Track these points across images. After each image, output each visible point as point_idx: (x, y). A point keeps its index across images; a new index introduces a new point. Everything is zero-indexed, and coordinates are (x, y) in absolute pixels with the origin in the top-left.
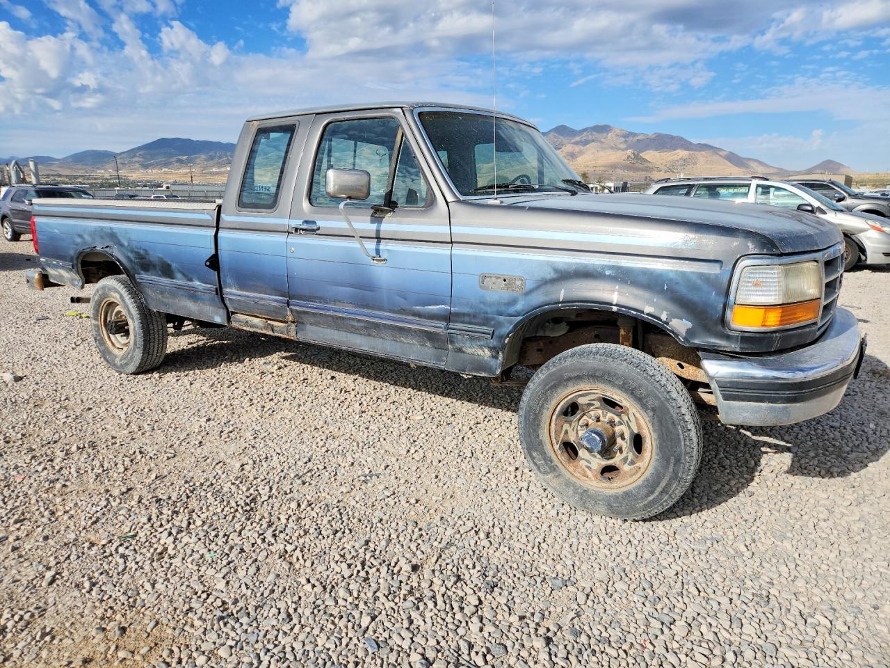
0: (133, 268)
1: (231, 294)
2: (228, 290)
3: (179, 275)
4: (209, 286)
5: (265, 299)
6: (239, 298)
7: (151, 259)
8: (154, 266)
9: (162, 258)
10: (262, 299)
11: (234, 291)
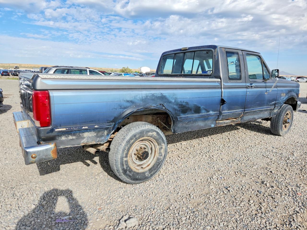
0: (176, 113)
1: (225, 113)
2: (224, 112)
3: (203, 111)
4: (216, 112)
5: (237, 111)
6: (228, 114)
7: (190, 106)
8: (191, 110)
9: (196, 105)
10: (236, 111)
11: (226, 111)
